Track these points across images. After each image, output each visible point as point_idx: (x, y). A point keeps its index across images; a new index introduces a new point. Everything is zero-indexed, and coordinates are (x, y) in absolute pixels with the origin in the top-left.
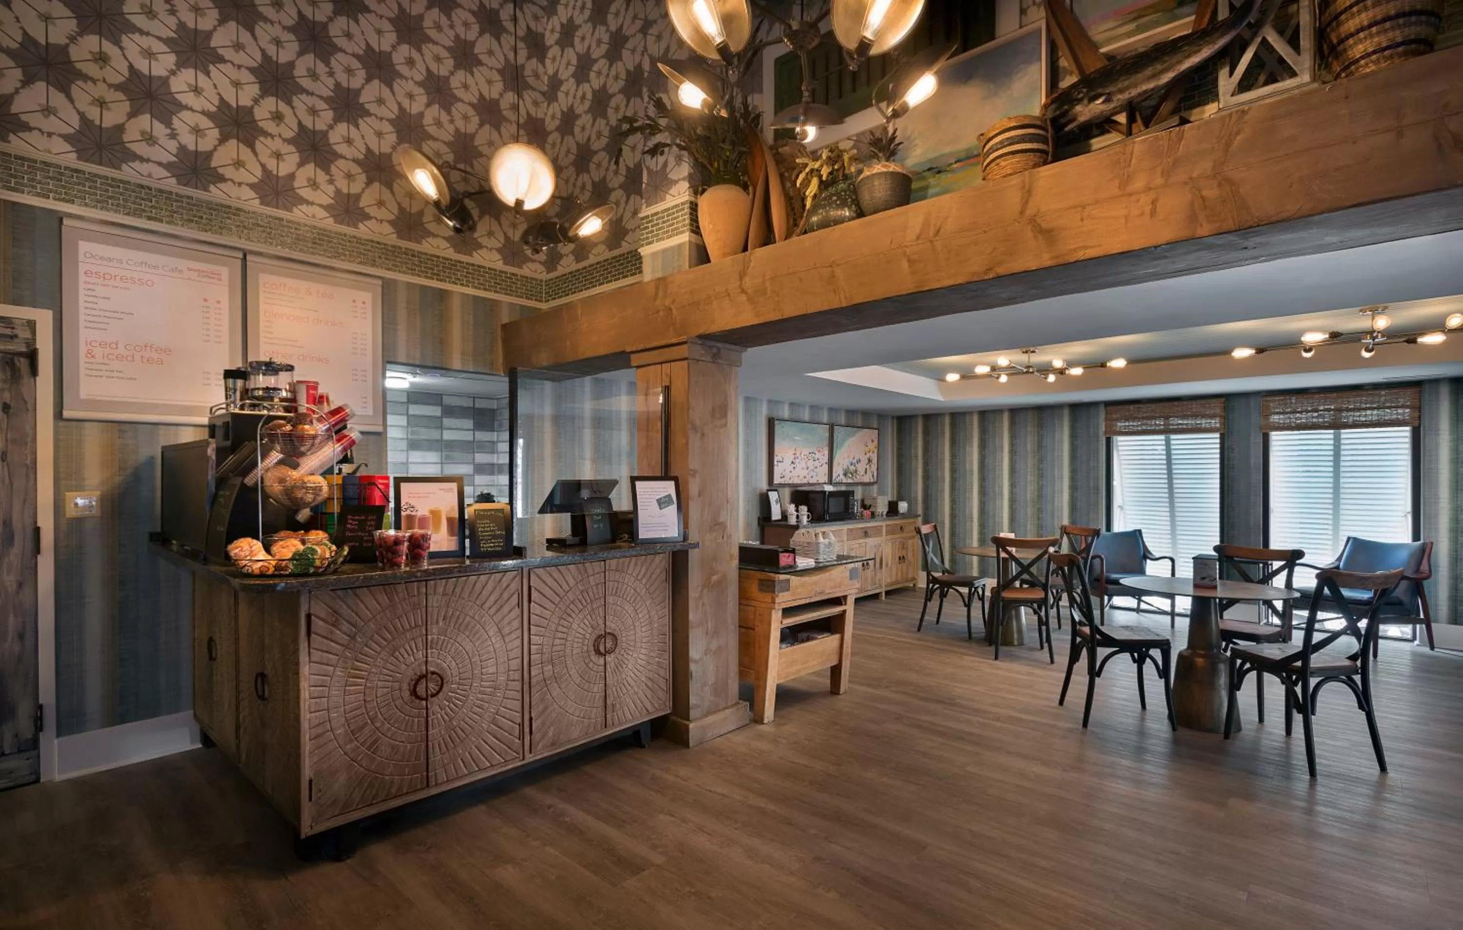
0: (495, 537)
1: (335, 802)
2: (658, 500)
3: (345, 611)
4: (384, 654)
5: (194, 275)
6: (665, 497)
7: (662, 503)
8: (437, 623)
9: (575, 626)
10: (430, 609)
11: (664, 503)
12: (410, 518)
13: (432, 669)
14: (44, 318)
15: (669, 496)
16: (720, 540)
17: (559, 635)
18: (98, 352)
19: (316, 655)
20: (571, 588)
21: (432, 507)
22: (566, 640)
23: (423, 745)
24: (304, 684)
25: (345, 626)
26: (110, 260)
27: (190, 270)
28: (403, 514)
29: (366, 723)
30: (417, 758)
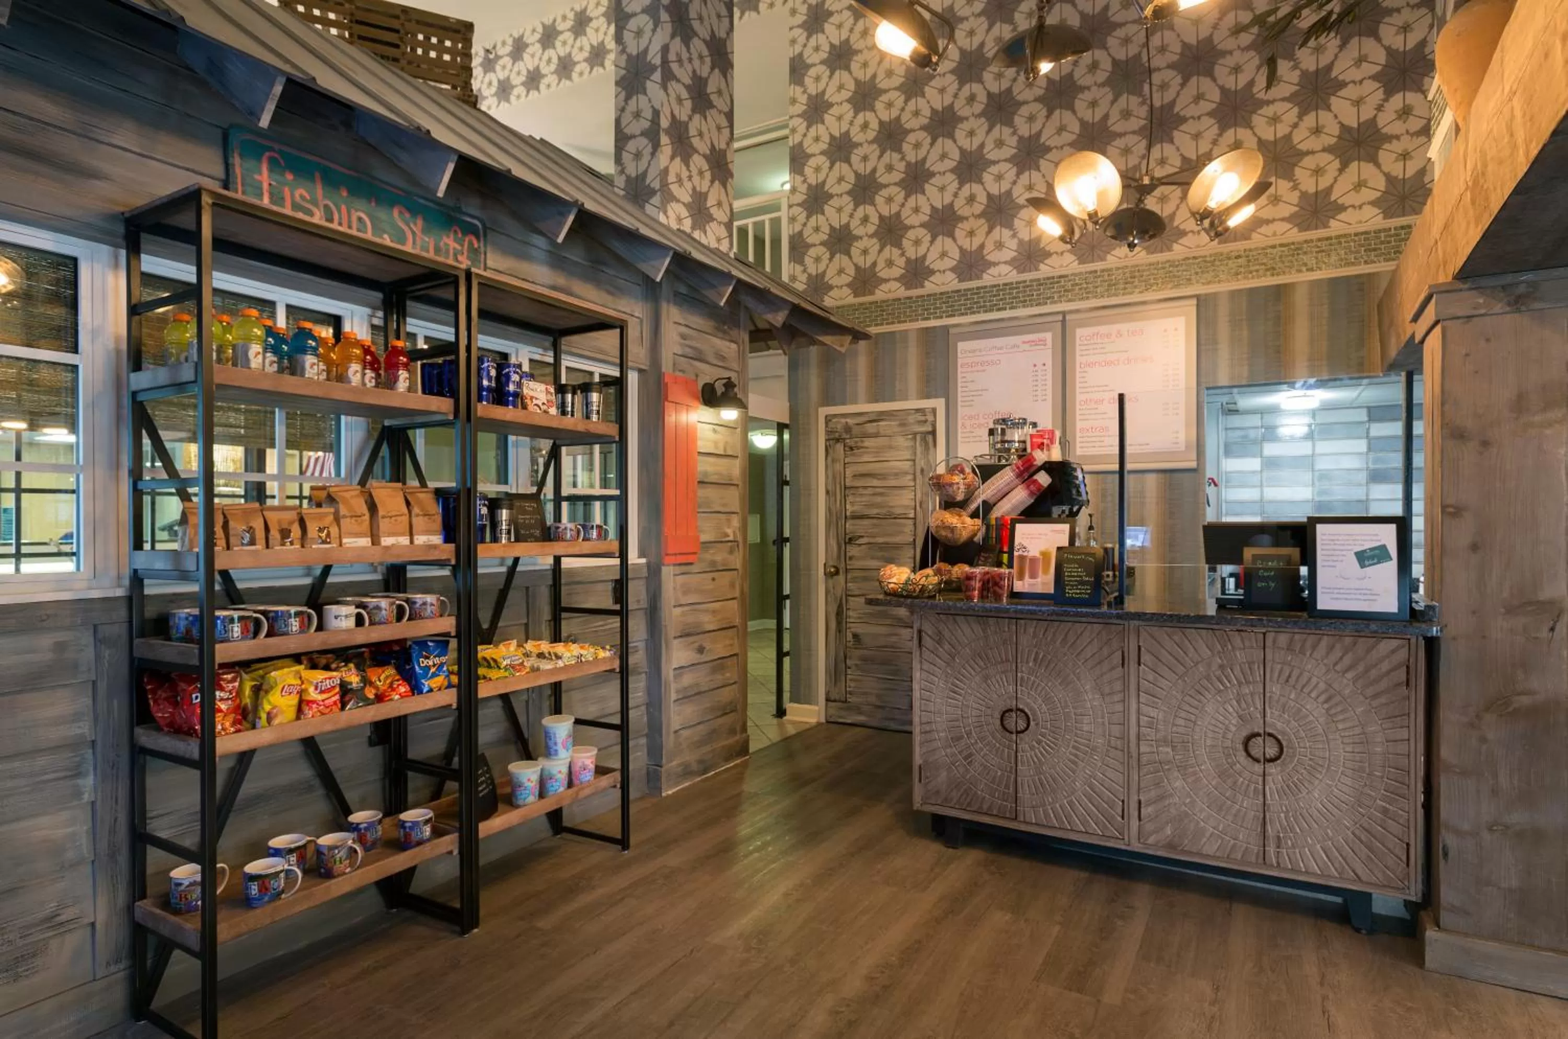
0: (1082, 583)
1: (938, 792)
2: (1357, 554)
3: (946, 633)
4: (977, 679)
5: (1026, 347)
6: (1372, 549)
7: (1365, 558)
8: (1027, 662)
9: (1209, 708)
10: (1020, 648)
11: (1369, 558)
12: (1022, 558)
13: (1021, 707)
14: (939, 404)
15: (1383, 548)
16: (1544, 634)
17: (1183, 714)
18: (968, 423)
19: (926, 666)
20: (1203, 660)
21: (1043, 548)
22: (1195, 723)
23: (1013, 776)
24: (916, 686)
25: (947, 646)
26: (974, 351)
27: (1024, 342)
28: (1016, 554)
29: (962, 737)
30: (1007, 787)
